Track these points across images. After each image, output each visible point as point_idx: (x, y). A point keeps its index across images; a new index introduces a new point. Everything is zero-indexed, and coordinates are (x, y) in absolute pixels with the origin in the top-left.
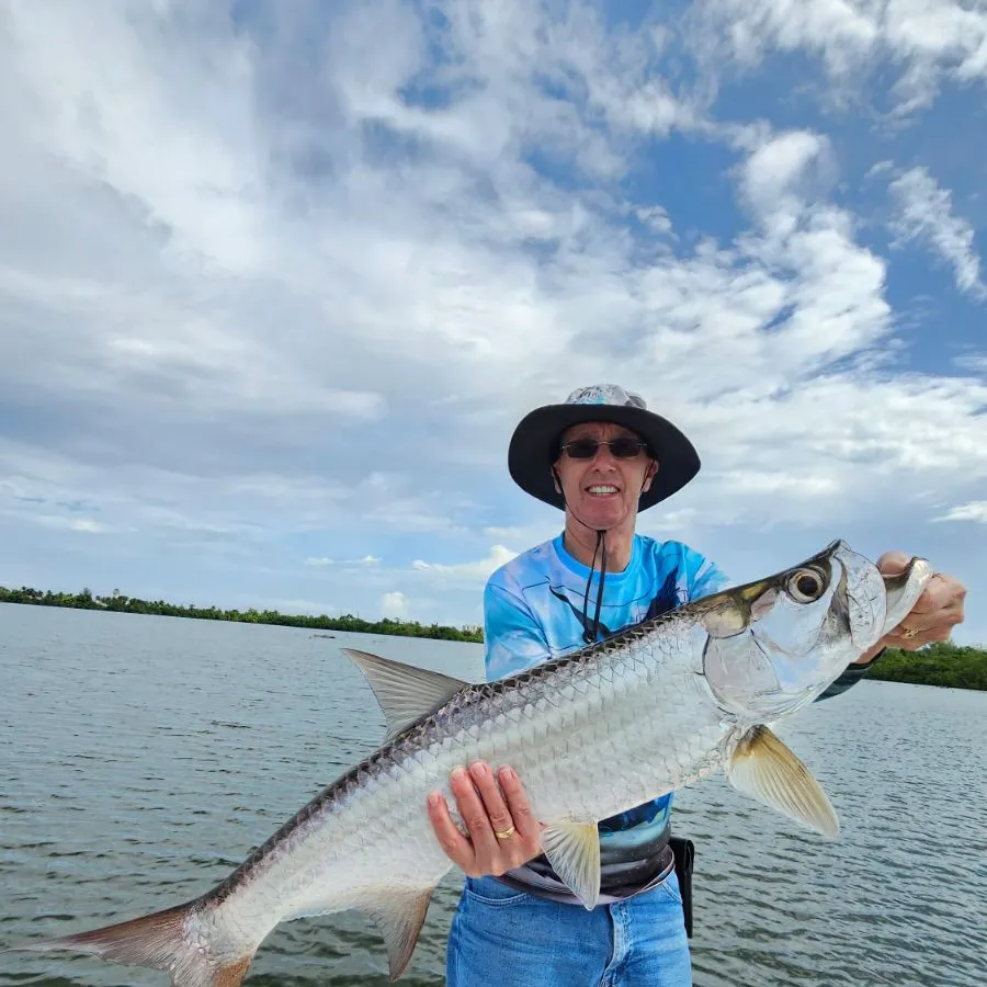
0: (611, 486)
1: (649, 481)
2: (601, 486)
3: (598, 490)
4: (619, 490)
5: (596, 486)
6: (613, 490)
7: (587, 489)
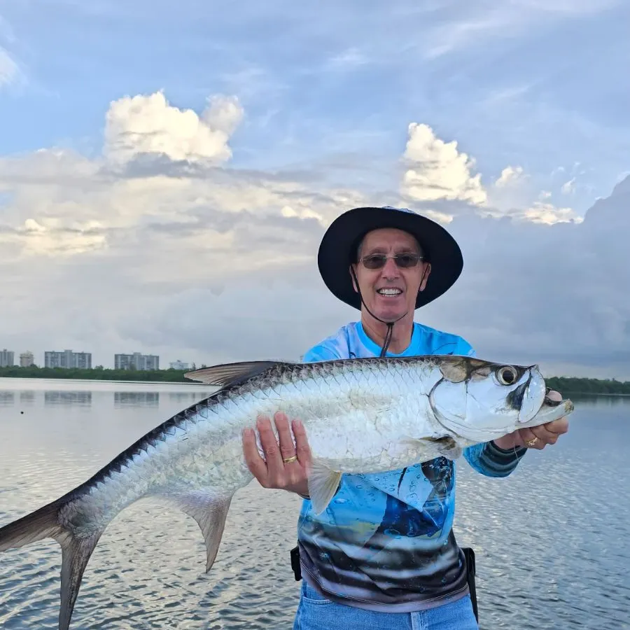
0: (396, 288)
1: (425, 282)
2: (389, 288)
3: (386, 291)
4: (402, 292)
5: (385, 288)
6: (397, 291)
7: (378, 291)
